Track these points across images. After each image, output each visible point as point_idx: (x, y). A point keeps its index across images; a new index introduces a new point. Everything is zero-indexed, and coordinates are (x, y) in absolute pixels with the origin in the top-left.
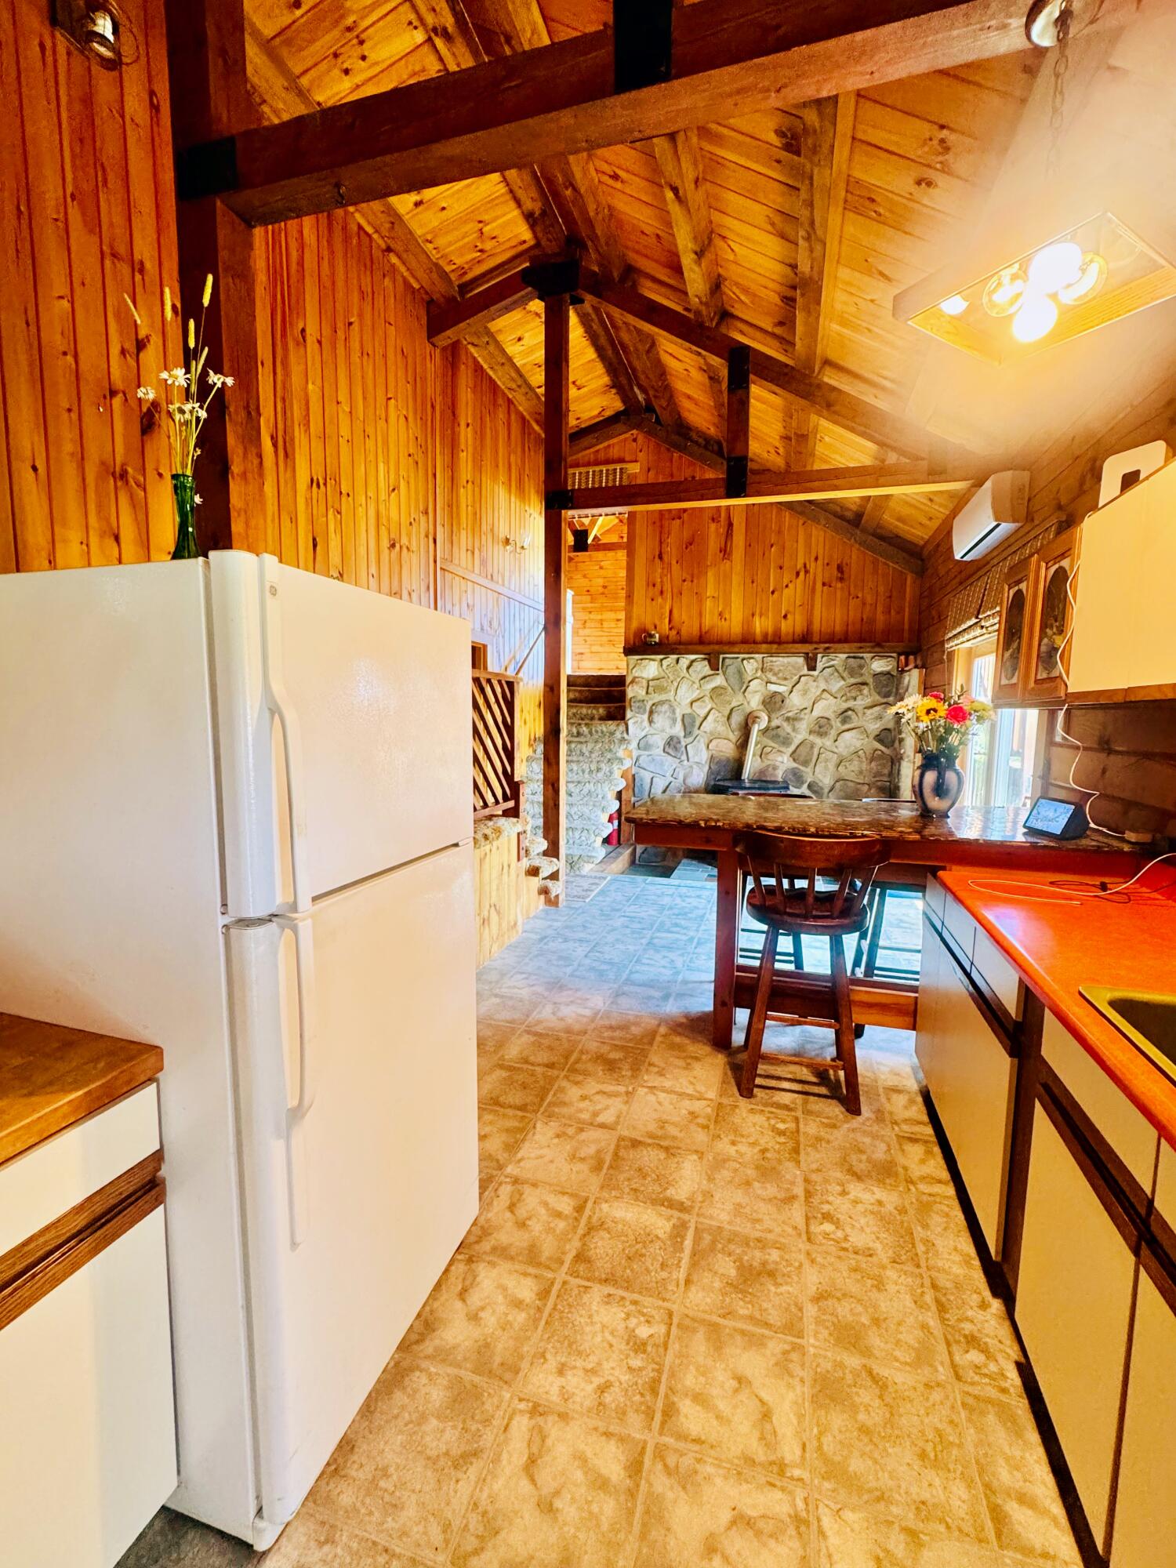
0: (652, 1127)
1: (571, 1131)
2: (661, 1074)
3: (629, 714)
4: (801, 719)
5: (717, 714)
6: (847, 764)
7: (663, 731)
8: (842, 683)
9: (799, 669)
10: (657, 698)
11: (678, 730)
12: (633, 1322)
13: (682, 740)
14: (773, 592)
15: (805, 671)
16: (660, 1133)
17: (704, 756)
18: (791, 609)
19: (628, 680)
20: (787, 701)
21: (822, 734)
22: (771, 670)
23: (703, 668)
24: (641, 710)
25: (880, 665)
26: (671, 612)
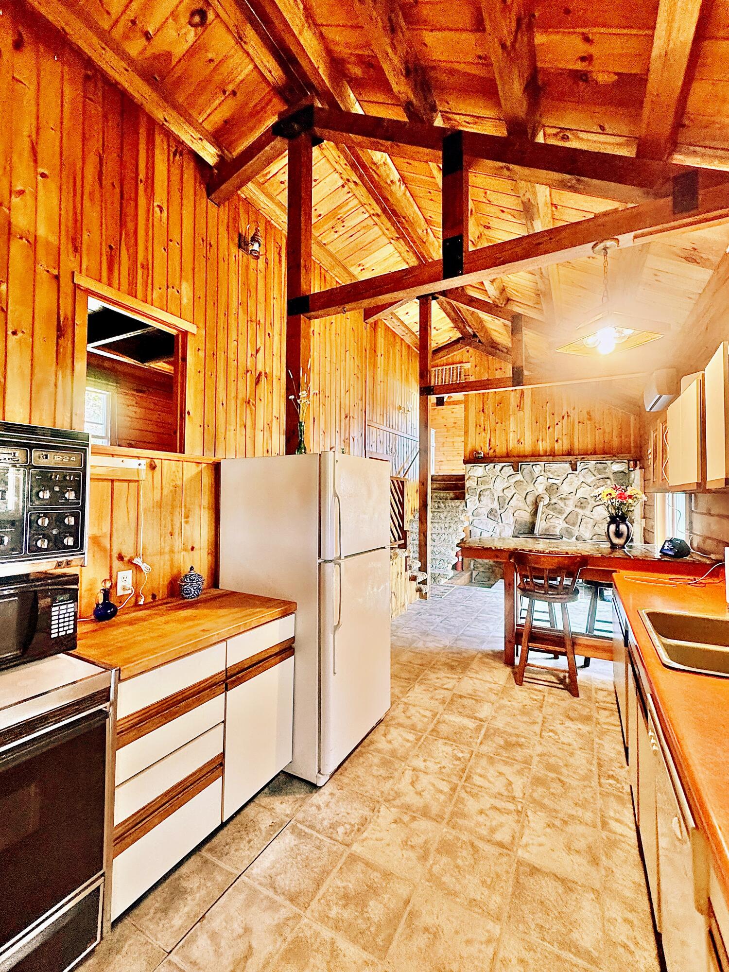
0: (470, 692)
1: (431, 689)
2: (477, 673)
3: (467, 496)
4: (569, 499)
5: (518, 496)
6: (600, 525)
7: (487, 505)
8: (594, 478)
9: (566, 470)
10: (483, 487)
11: (496, 505)
12: (455, 752)
13: (498, 510)
14: (549, 428)
15: (571, 471)
16: (473, 694)
17: (512, 520)
18: (561, 437)
19: (466, 478)
20: (560, 488)
21: (583, 508)
22: (549, 471)
23: (509, 470)
24: (474, 494)
25: (617, 467)
26: (490, 440)
